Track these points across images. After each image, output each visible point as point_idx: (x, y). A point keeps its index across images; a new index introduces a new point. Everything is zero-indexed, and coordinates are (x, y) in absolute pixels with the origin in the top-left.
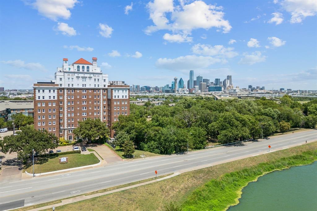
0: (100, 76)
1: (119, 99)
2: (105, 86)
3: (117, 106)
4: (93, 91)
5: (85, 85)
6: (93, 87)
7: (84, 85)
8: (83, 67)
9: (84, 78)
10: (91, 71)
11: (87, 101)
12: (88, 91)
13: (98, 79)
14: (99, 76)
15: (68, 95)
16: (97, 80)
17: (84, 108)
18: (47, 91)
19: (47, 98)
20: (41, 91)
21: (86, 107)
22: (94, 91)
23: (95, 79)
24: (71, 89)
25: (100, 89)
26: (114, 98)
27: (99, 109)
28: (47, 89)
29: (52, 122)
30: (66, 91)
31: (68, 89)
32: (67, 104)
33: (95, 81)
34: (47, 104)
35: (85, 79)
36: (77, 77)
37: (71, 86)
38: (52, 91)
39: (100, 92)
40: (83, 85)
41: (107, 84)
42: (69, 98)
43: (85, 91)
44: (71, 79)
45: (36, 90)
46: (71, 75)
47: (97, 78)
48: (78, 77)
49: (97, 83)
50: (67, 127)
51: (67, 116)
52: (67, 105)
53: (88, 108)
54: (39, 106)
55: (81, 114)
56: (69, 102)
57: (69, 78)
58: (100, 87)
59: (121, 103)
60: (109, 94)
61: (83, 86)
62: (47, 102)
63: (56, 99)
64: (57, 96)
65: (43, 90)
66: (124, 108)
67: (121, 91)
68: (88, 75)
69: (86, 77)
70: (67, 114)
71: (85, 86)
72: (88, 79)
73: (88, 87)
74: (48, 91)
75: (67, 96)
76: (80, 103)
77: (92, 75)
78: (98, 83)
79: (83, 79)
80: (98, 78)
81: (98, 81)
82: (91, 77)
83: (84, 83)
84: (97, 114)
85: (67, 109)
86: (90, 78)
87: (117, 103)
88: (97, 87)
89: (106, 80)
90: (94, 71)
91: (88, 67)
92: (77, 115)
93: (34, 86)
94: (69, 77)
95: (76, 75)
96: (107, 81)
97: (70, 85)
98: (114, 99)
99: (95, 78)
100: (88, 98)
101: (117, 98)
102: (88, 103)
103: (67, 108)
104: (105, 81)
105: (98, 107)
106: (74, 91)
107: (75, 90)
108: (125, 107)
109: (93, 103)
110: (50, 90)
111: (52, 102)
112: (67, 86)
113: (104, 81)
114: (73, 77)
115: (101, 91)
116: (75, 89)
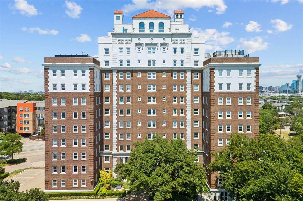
0: (186, 42)
1: (232, 93)
2: (196, 62)
3: (224, 109)
4: (170, 74)
6: (169, 65)
7: (152, 62)
8: (151, 25)
9: (152, 47)
11: (158, 96)
12: (159, 74)
13: (182, 49)
14: (182, 42)
15: (119, 82)
16: (179, 50)
17: (152, 110)
18: (69, 73)
20: (59, 72)
21: (157, 109)
22: (172, 76)
23: (175, 49)
24: (125, 71)
25: (185, 71)
26: (217, 89)
27: (183, 115)
28: (69, 67)
29: (80, 140)
31: (119, 71)
32: (118, 102)
33: (175, 52)
35: (154, 49)
36: (137, 45)
37: (125, 65)
38: (79, 72)
39: (186, 77)
40: (149, 61)
41: (202, 58)
42: (121, 91)
44: (125, 50)
45: (49, 71)
46: (125, 42)
47: (179, 46)
48: (139, 45)
49: (179, 57)
51: (118, 126)
54: (54, 105)
55: (144, 124)
56: (122, 98)
58: (186, 66)
59: (234, 103)
60: (206, 81)
61: (149, 65)
62: (69, 97)
63: (88, 91)
64: (89, 84)
65: (63, 72)
66: (244, 116)
68: (159, 41)
69: (156, 45)
70: (118, 123)
71: (154, 65)
72: (159, 50)
73: (159, 65)
74: (72, 72)
75: (117, 85)
77: (168, 40)
78: (182, 58)
79: (149, 48)
80: (182, 45)
81: (182, 52)
82: (166, 45)
83: (152, 58)
85: (118, 113)
86: (164, 45)
87: (224, 102)
88: (179, 65)
89: (199, 51)
90: (173, 31)
91: (161, 25)
92: (136, 126)
93: (45, 62)
94: (121, 45)
95: (136, 40)
96: (201, 52)
97: (123, 63)
98: (217, 93)
99: (175, 46)
100: (159, 90)
103: (117, 111)
104: (197, 53)
105: (182, 110)
106: (132, 76)
107: (134, 73)
108: (245, 113)
109: (169, 101)
110: (75, 72)
112: (118, 65)
113: (195, 53)
114: (128, 46)
115: (189, 74)
116: (133, 71)
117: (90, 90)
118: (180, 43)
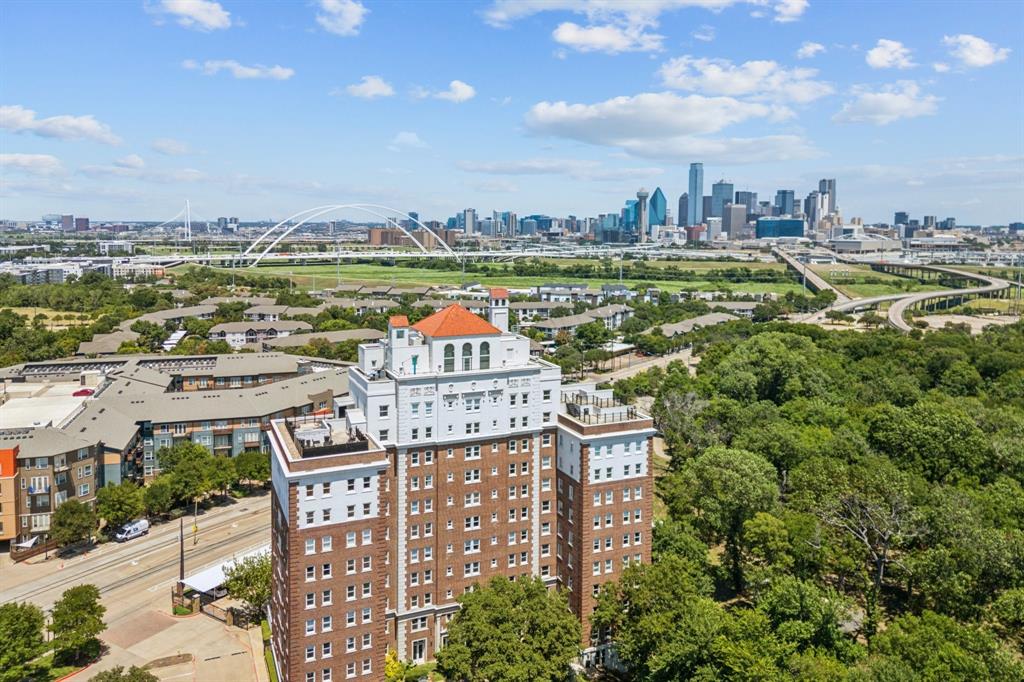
0: (532, 382)
1: (614, 482)
2: (547, 417)
3: (603, 511)
4: (505, 445)
5: (477, 425)
6: (506, 430)
7: (473, 426)
8: (467, 348)
9: (473, 398)
10: (495, 366)
11: (483, 491)
12: (487, 447)
13: (525, 396)
14: (527, 383)
15: (413, 476)
16: (519, 399)
17: (472, 519)
18: (339, 487)
19: (339, 517)
20: (318, 488)
21: (477, 516)
22: (508, 447)
23: (513, 397)
24: (422, 448)
25: (529, 436)
26: (592, 480)
27: (526, 518)
28: (338, 476)
29: (359, 612)
30: (402, 458)
31: (412, 451)
32: (409, 513)
33: (513, 403)
34: (339, 542)
35: (477, 401)
36: (447, 397)
37: (422, 440)
38: (359, 482)
39: (531, 447)
40: (468, 426)
41: (556, 407)
42: (414, 489)
43: (476, 449)
44: (422, 407)
45: (298, 488)
46: (422, 392)
47: (519, 392)
48: (450, 398)
49: (519, 411)
50: (408, 607)
51: (408, 561)
52: (408, 516)
53: (486, 518)
54: (308, 552)
55: (458, 548)
56: (415, 503)
57: (415, 406)
58: (530, 426)
59: (618, 499)
61: (469, 433)
62: (338, 533)
63: (375, 516)
64: (378, 502)
65: (327, 485)
66: (632, 518)
67: (619, 448)
68: (486, 385)
69: (481, 394)
70: (407, 554)
71: (477, 431)
72: (486, 401)
73: (486, 431)
74: (345, 482)
75: (406, 478)
76: (459, 504)
77: (502, 383)
78: (525, 412)
79: (469, 402)
80: (525, 390)
81: (525, 402)
82: (499, 392)
83: (473, 418)
84: (518, 541)
85: (409, 534)
86: (496, 393)
87: (603, 500)
88: (519, 428)
89: (551, 394)
90: (509, 367)
91: (485, 347)
92: (444, 555)
94: (415, 400)
95: (444, 388)
96: (555, 395)
97: (419, 434)
98: (593, 485)
99: (513, 391)
100: (486, 479)
101: (603, 479)
102: (486, 496)
103: (407, 531)
104: (548, 398)
105: (524, 510)
106: (436, 456)
107: (440, 453)
108: (632, 514)
109: (503, 497)
110: (351, 481)
111: (356, 527)
112: (407, 441)
113: (545, 398)
114: (429, 399)
115: (536, 441)
116: (437, 448)
117: (379, 514)
118: (523, 385)
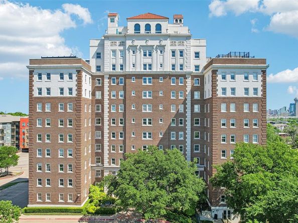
0: (186, 44)
1: (237, 98)
4: (168, 79)
5: (150, 65)
6: (168, 69)
7: (148, 66)
8: (148, 27)
13: (181, 52)
14: (182, 44)
16: (177, 54)
17: (147, 120)
19: (55, 93)
20: (44, 77)
27: (182, 125)
28: (55, 70)
29: (66, 150)
30: (107, 80)
31: (111, 76)
32: (110, 111)
34: (55, 107)
35: (150, 51)
37: (118, 70)
39: (185, 83)
40: (145, 65)
41: (203, 62)
42: (113, 98)
43: (149, 79)
44: (118, 52)
45: (33, 74)
46: (118, 44)
47: (178, 48)
48: (133, 47)
49: (177, 60)
50: (109, 163)
51: (109, 137)
53: (156, 121)
54: (38, 111)
55: (138, 135)
56: (113, 106)
57: (114, 51)
58: (185, 70)
60: (208, 87)
61: (145, 69)
64: (76, 88)
65: (49, 74)
66: (251, 124)
67: (240, 76)
68: (156, 43)
69: (152, 47)
70: (109, 133)
71: (150, 69)
73: (156, 69)
74: (58, 76)
75: (109, 91)
76: (139, 110)
78: (182, 61)
79: (145, 52)
80: (181, 48)
81: (181, 56)
82: (164, 47)
83: (148, 60)
84: (177, 138)
85: (110, 123)
86: (161, 47)
87: (228, 109)
88: (178, 69)
89: (200, 55)
91: (159, 27)
92: (130, 138)
93: (30, 64)
94: (114, 48)
97: (116, 67)
98: (220, 98)
99: (173, 48)
100: (156, 97)
101: (229, 94)
104: (198, 57)
105: (181, 120)
106: (125, 81)
107: (127, 79)
108: (251, 121)
109: (167, 110)
110: (62, 74)
111: (64, 101)
112: (110, 70)
116: (126, 76)
117: (76, 95)
118: (179, 45)
